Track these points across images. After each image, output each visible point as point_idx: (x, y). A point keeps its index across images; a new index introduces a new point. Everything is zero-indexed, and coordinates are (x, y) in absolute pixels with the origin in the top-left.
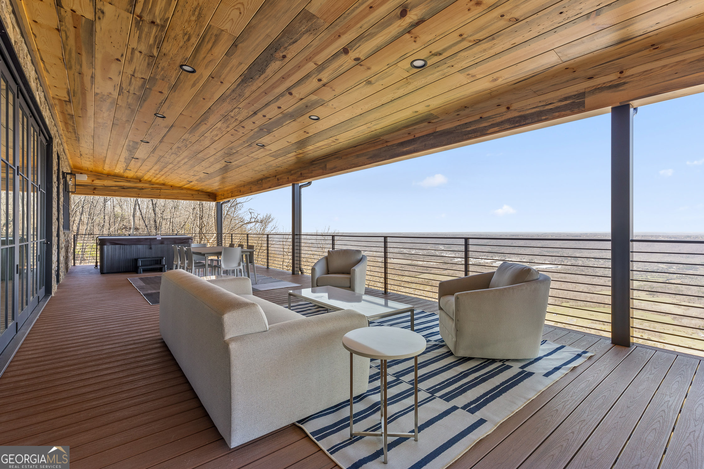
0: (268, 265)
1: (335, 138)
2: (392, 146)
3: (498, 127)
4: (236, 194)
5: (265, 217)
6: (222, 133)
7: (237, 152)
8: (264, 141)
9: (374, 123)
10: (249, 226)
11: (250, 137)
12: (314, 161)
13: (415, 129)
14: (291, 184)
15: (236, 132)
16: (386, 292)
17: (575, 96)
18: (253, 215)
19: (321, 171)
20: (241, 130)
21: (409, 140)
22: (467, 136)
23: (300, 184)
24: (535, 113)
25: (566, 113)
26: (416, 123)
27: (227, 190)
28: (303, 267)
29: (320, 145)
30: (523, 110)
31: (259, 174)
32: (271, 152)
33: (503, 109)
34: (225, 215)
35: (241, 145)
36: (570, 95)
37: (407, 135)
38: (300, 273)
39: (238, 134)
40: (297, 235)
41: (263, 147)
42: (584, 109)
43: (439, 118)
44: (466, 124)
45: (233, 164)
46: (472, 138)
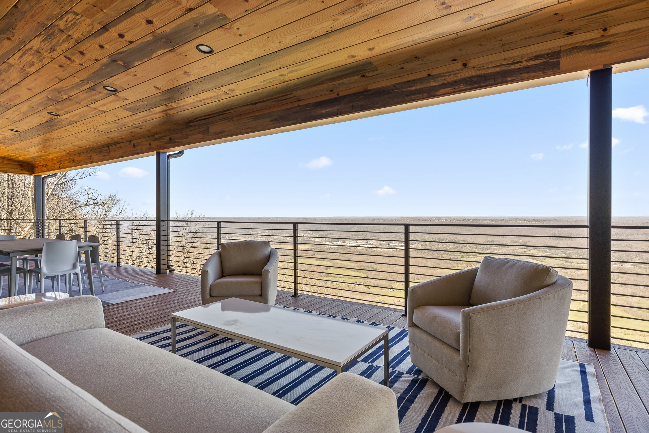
0: (118, 262)
1: (229, 87)
2: (306, 106)
3: (450, 87)
4: (67, 164)
5: (107, 198)
6: (42, 60)
7: (69, 98)
8: (116, 83)
9: (291, 69)
10: (85, 210)
11: (94, 73)
12: (191, 122)
13: (342, 83)
14: (155, 153)
15: (69, 62)
16: (295, 294)
17: (548, 54)
18: (91, 195)
19: (201, 136)
20: (78, 59)
21: (330, 99)
22: (409, 97)
23: (168, 154)
24: (498, 72)
25: (537, 75)
26: (346, 74)
27: (53, 159)
28: (172, 263)
29: (205, 97)
30: (483, 68)
31: (106, 137)
32: (126, 102)
33: (458, 65)
34: (48, 196)
35: (77, 86)
36: (542, 53)
37: (328, 92)
38: (168, 271)
39: (73, 65)
40: (163, 221)
41: (114, 93)
42: (559, 71)
43: (377, 70)
44: (408, 82)
45: (62, 117)
46: (417, 99)
